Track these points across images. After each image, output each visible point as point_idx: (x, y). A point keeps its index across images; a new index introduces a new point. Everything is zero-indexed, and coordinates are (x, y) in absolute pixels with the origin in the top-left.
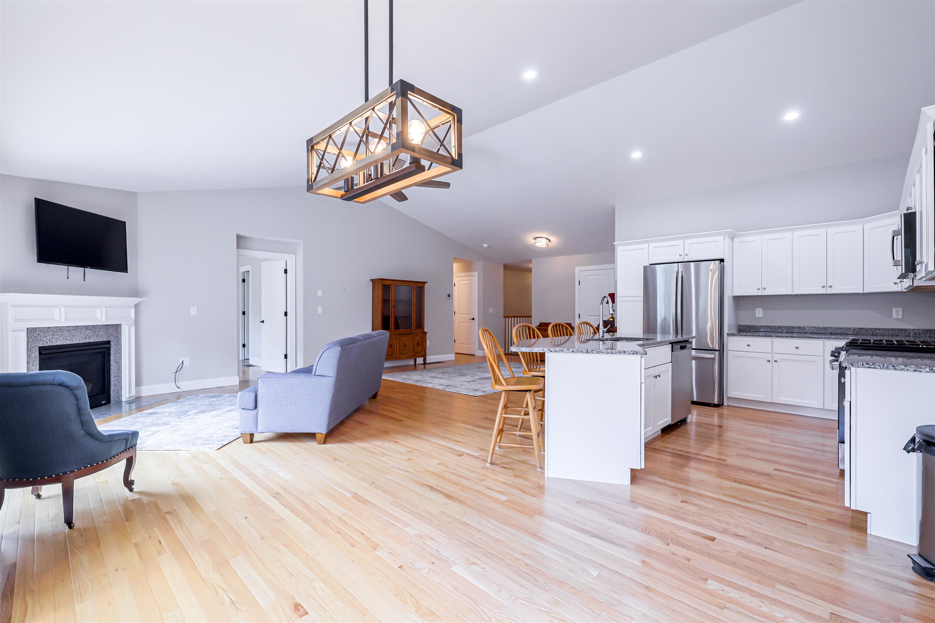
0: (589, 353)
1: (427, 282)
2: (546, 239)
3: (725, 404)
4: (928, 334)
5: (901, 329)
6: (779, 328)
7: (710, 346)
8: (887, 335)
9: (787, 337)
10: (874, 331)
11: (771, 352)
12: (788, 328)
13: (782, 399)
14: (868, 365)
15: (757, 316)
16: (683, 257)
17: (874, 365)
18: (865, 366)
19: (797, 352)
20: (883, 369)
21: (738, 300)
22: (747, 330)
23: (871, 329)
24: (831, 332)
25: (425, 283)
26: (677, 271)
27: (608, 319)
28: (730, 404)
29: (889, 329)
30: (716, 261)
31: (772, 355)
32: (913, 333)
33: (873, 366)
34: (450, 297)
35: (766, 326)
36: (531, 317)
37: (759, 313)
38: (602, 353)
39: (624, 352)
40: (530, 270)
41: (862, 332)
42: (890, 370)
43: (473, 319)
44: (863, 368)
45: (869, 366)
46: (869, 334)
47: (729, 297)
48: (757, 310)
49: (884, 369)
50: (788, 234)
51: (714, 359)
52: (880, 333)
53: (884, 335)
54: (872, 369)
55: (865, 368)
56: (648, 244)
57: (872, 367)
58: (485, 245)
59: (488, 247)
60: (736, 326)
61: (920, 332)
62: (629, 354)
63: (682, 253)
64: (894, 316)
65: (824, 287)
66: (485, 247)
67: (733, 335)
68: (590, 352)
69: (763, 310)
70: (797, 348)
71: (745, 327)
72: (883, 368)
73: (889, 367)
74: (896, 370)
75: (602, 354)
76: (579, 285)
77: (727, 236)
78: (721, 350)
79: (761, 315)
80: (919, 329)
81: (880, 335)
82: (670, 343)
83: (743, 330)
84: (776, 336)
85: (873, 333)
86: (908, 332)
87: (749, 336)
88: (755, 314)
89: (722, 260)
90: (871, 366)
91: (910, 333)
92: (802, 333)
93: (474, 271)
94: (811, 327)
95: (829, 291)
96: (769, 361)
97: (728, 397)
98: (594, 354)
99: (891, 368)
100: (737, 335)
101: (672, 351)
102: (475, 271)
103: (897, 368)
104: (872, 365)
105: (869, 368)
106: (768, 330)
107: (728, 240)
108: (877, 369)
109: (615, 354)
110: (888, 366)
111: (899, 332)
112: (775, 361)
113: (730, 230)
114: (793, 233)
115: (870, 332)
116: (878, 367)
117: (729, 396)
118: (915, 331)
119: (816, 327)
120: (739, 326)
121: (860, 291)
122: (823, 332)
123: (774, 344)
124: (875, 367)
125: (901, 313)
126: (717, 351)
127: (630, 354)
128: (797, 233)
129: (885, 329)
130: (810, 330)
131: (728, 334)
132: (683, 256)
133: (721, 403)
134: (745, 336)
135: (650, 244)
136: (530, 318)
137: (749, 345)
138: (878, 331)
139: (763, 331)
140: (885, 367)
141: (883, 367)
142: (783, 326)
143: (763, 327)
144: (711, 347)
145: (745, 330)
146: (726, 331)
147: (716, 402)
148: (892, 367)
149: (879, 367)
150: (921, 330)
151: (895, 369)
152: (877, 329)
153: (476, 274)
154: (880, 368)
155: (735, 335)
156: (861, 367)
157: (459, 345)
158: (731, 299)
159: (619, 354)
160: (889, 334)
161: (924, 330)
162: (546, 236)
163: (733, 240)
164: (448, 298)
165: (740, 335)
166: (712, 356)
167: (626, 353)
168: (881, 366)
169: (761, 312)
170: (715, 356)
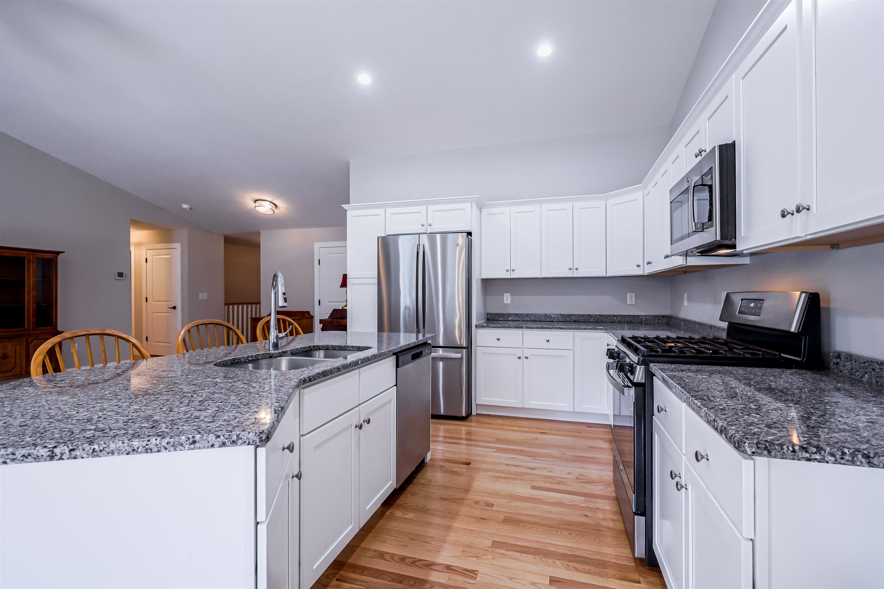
0: (61, 459)
1: (64, 252)
2: (271, 202)
3: (474, 413)
4: (657, 320)
5: (635, 316)
6: (527, 316)
7: (457, 342)
8: (623, 322)
9: (537, 328)
10: (612, 317)
11: (521, 346)
12: (536, 316)
13: (533, 404)
14: (807, 452)
15: (505, 302)
16: (426, 228)
17: (820, 453)
18: (800, 456)
19: (547, 345)
20: (840, 463)
21: (486, 282)
22: (495, 318)
23: (609, 316)
24: (575, 320)
25: (58, 253)
26: (418, 245)
27: (343, 308)
28: (479, 412)
29: (625, 316)
30: (463, 233)
31: (523, 350)
32: (645, 319)
33: (818, 457)
34: (122, 277)
35: (515, 314)
36: (259, 303)
37: (507, 299)
38: (113, 453)
39: (191, 444)
40: (257, 246)
41: (602, 319)
42: (858, 466)
43: (174, 308)
44: (794, 459)
45: (808, 455)
46: (608, 321)
47: (477, 280)
48: (505, 295)
49: (844, 464)
50: (535, 207)
51: (461, 358)
52: (617, 320)
53: (621, 322)
54: (816, 463)
55: (799, 460)
56: (384, 210)
57: (816, 459)
58: (185, 206)
59: (191, 209)
60: (485, 314)
61: (650, 318)
62: (208, 447)
63: (424, 223)
64: (629, 302)
65: (571, 269)
66: (185, 209)
67: (482, 327)
68: (62, 454)
69: (511, 295)
70: (548, 341)
71: (494, 316)
72: (842, 462)
73: (855, 459)
74: (873, 467)
75: (110, 458)
76: (319, 264)
77: (474, 204)
78: (469, 348)
79: (509, 302)
80: (649, 315)
81: (618, 322)
82: (394, 354)
83: (491, 319)
84: (527, 328)
85: (611, 319)
86: (641, 319)
87: (499, 327)
88: (503, 300)
89: (469, 234)
90: (814, 456)
91: (642, 320)
92: (548, 321)
93: (175, 243)
94: (556, 314)
95: (576, 274)
96: (520, 358)
97: (477, 405)
98: (79, 460)
99: (861, 462)
100: (487, 327)
101: (397, 366)
102: (177, 242)
103: (875, 461)
104: (816, 453)
105: (808, 460)
106: (517, 318)
107: (475, 210)
108: (828, 462)
109: (159, 451)
110: (853, 455)
111: (633, 319)
112: (526, 358)
113: (478, 196)
114: (541, 206)
115: (609, 319)
116: (830, 458)
117: (478, 403)
118: (646, 317)
119: (561, 315)
120: (488, 314)
121: (603, 274)
122: (568, 319)
123: (525, 337)
124: (824, 459)
125: (634, 299)
126: (464, 349)
127: (213, 446)
128: (546, 207)
129: (621, 315)
130: (556, 318)
131: (476, 326)
132: (425, 226)
133: (470, 413)
134: (494, 327)
135: (387, 209)
136: (258, 305)
137: (498, 339)
138: (615, 318)
139: (511, 320)
140: (847, 458)
141: (842, 459)
142: (530, 314)
143: (510, 315)
144: (459, 343)
145: (494, 319)
146: (474, 322)
147: (464, 414)
148: (863, 460)
149: (833, 459)
150: (651, 316)
151: (871, 464)
152: (615, 316)
153: (178, 246)
154: (836, 462)
155: (484, 327)
156: (790, 459)
157: (154, 343)
158: (480, 282)
159: (176, 450)
160: (625, 321)
161: (654, 316)
162: (270, 199)
163: (481, 211)
164: (120, 278)
165: (490, 327)
166: (459, 356)
167: (197, 445)
168: (838, 457)
169: (509, 297)
170: (462, 355)
